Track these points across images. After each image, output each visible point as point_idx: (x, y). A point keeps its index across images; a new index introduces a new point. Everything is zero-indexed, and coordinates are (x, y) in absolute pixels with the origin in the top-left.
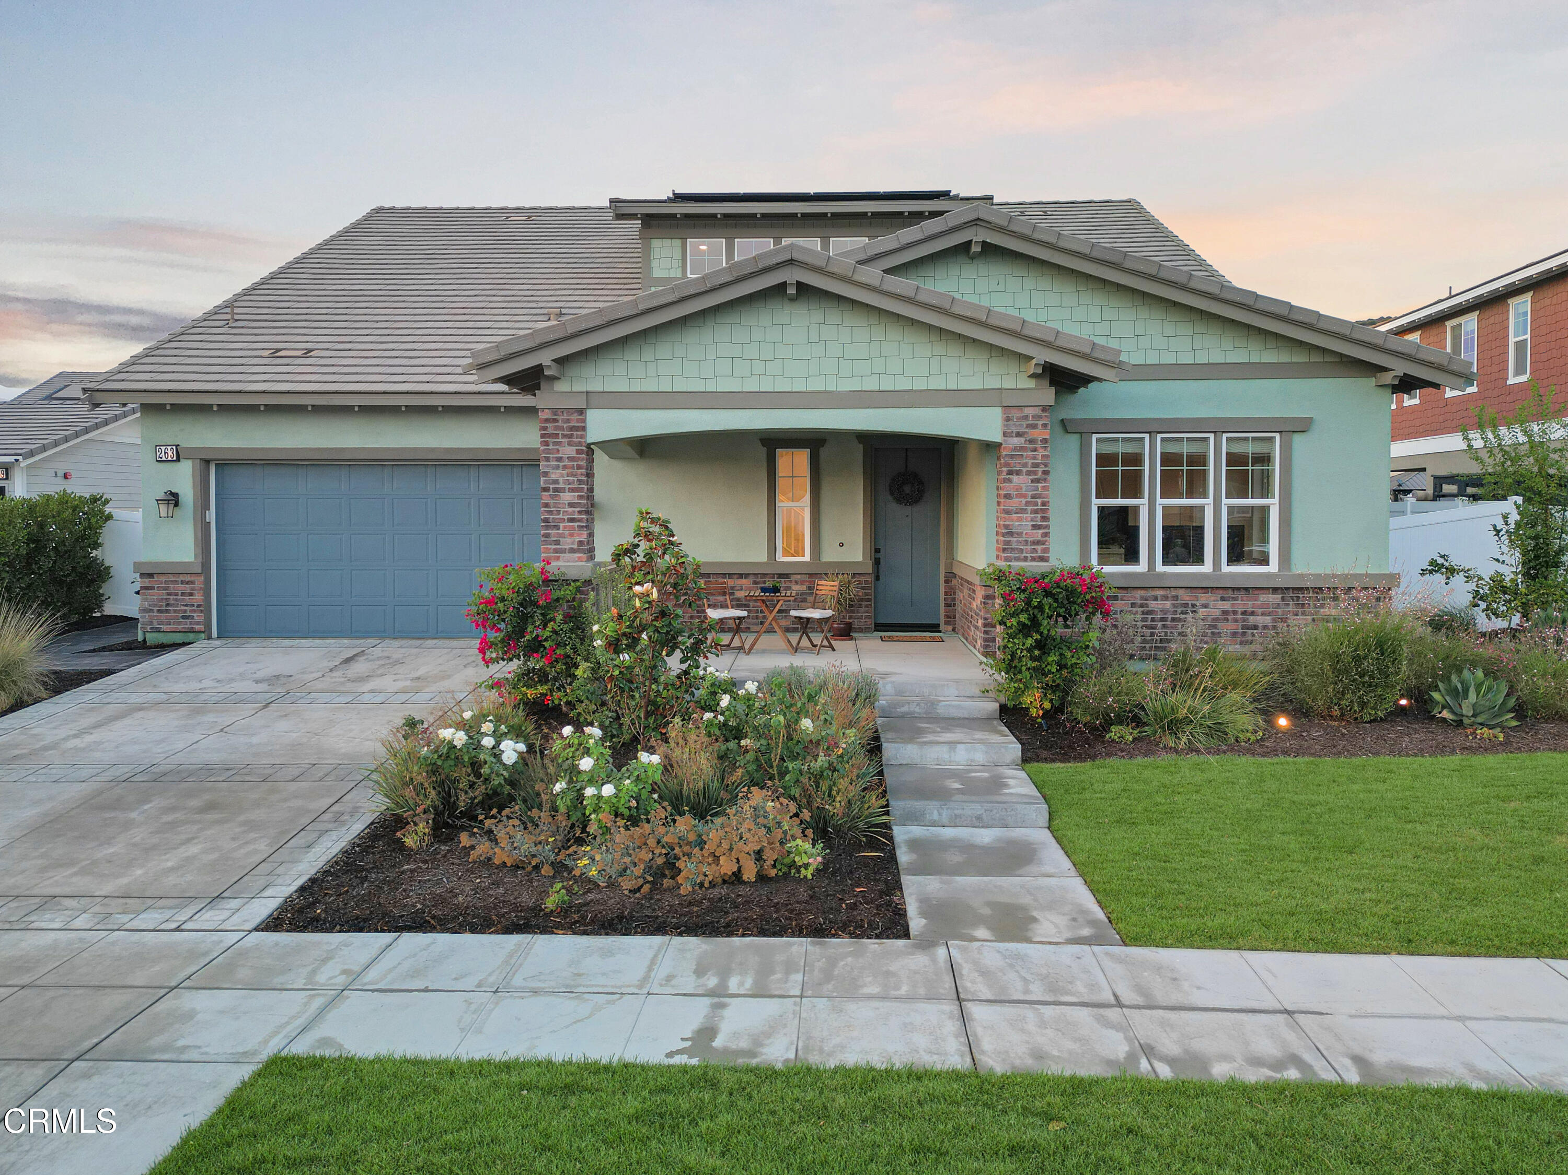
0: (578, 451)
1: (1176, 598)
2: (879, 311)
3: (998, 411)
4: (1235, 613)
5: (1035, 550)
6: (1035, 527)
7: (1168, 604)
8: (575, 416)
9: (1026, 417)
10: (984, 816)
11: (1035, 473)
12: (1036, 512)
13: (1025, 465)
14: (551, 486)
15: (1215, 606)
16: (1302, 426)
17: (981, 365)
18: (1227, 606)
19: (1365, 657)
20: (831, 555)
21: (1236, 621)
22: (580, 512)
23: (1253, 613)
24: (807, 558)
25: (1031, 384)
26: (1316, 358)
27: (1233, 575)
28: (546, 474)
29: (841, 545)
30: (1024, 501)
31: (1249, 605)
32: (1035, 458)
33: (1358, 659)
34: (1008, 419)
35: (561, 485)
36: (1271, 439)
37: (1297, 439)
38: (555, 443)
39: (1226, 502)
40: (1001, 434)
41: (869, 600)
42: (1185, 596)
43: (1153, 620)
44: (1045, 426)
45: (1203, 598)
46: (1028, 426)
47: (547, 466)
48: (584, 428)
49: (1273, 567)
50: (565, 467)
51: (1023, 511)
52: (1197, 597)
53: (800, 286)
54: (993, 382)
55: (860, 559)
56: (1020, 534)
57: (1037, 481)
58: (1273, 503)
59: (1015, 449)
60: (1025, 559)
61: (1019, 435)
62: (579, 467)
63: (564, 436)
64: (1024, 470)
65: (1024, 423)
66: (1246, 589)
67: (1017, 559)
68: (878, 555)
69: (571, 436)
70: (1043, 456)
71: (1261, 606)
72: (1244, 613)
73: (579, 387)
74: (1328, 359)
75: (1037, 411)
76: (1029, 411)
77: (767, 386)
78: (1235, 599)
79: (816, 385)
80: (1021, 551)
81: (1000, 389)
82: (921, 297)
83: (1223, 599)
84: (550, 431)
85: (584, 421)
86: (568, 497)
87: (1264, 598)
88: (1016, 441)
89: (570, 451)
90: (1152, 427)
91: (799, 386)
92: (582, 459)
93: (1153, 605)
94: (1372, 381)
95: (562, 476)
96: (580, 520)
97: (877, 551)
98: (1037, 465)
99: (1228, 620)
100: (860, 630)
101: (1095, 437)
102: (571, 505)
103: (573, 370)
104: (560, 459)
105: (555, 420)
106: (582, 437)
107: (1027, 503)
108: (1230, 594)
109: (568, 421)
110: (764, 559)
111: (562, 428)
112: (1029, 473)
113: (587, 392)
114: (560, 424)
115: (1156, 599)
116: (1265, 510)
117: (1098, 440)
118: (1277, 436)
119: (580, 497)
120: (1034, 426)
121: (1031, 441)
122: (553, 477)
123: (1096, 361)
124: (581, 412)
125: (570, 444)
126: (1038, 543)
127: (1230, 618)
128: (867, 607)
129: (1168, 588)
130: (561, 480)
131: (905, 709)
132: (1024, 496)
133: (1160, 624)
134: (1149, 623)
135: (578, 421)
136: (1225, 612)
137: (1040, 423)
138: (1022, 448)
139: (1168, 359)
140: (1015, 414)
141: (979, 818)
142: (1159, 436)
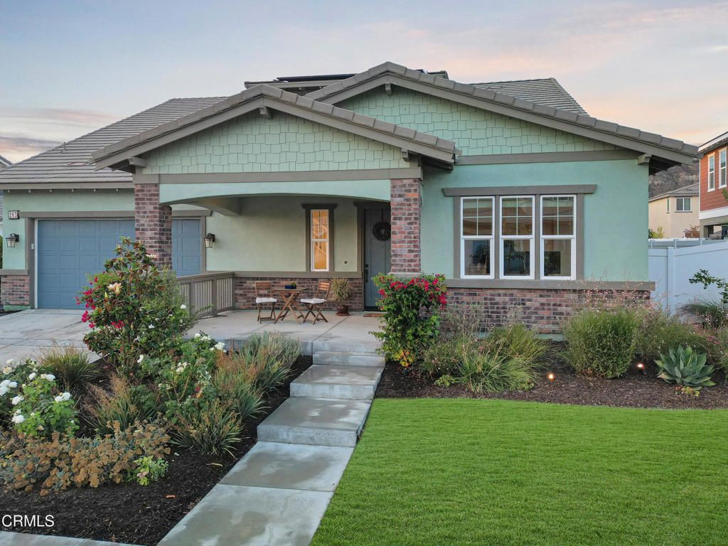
0: (155, 208)
1: (512, 295)
2: (319, 125)
3: (388, 182)
4: (549, 305)
5: (410, 265)
6: (410, 251)
7: (507, 299)
8: (153, 188)
9: (404, 185)
10: (315, 438)
11: (410, 219)
12: (410, 242)
13: (404, 214)
14: (141, 228)
15: (536, 300)
16: (590, 190)
17: (378, 155)
18: (544, 300)
19: (605, 336)
20: (339, 269)
21: (549, 309)
22: (155, 242)
23: (560, 305)
24: (327, 270)
25: (407, 165)
26: (599, 148)
27: (547, 282)
28: (138, 221)
29: (346, 262)
30: (403, 236)
31: (558, 300)
32: (410, 210)
33: (600, 338)
34: (394, 187)
35: (146, 227)
36: (571, 199)
37: (587, 198)
38: (143, 204)
39: (542, 237)
40: (389, 195)
41: (360, 293)
42: (518, 295)
43: (498, 308)
44: (415, 190)
45: (528, 296)
46: (405, 191)
47: (139, 216)
48: (158, 195)
49: (573, 277)
50: (148, 217)
51: (403, 242)
52: (525, 295)
53: (269, 109)
54: (385, 165)
55: (356, 270)
56: (401, 255)
57: (411, 223)
58: (573, 238)
59: (398, 204)
60: (404, 270)
61: (400, 196)
62: (155, 217)
63: (148, 199)
64: (404, 217)
65: (404, 189)
66: (556, 290)
67: (400, 271)
68: (367, 268)
69: (151, 199)
70: (415, 209)
71: (565, 301)
72: (554, 305)
73: (156, 172)
74: (607, 148)
75: (411, 182)
76: (405, 182)
77: (257, 169)
78: (548, 296)
79: (284, 168)
80: (402, 265)
81: (389, 169)
82: (356, 120)
83: (541, 296)
84: (140, 196)
85: (158, 190)
86: (149, 234)
87: (566, 296)
88: (399, 200)
89: (150, 208)
90: (497, 193)
91: (275, 169)
92: (156, 212)
93: (497, 299)
94: (636, 162)
95: (146, 221)
96: (156, 247)
97: (366, 266)
98: (411, 214)
99: (544, 309)
100: (356, 310)
101: (462, 199)
102: (151, 238)
103: (152, 162)
104: (145, 212)
105: (143, 191)
106: (157, 199)
107: (405, 237)
108: (546, 293)
109: (150, 191)
110: (304, 270)
111: (146, 195)
112: (406, 219)
113: (159, 174)
114: (145, 192)
115: (499, 295)
116: (568, 242)
117: (464, 201)
118: (575, 196)
119: (156, 234)
120: (409, 191)
121: (407, 200)
122: (142, 222)
123: (439, 149)
124: (156, 185)
125: (150, 204)
126: (412, 261)
127: (545, 308)
128: (359, 297)
129: (509, 290)
130: (146, 224)
131: (329, 360)
132: (404, 233)
133: (502, 311)
134: (495, 310)
135: (155, 191)
136: (542, 304)
137: (413, 189)
138: (402, 204)
139: (507, 151)
140: (398, 183)
141: (312, 438)
142: (501, 198)
